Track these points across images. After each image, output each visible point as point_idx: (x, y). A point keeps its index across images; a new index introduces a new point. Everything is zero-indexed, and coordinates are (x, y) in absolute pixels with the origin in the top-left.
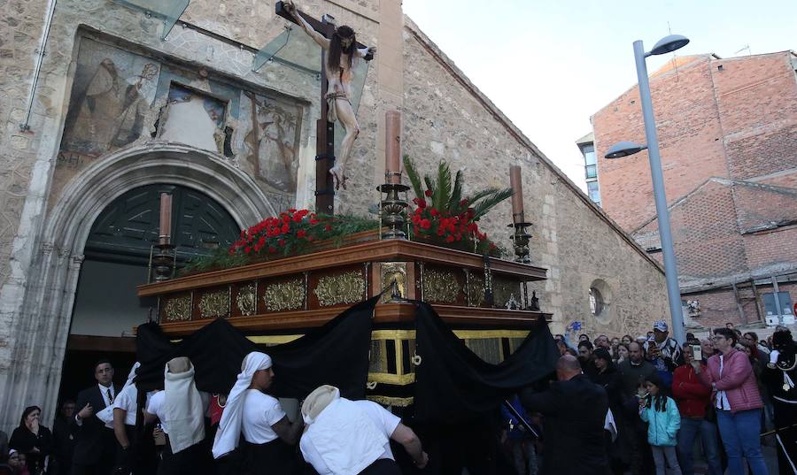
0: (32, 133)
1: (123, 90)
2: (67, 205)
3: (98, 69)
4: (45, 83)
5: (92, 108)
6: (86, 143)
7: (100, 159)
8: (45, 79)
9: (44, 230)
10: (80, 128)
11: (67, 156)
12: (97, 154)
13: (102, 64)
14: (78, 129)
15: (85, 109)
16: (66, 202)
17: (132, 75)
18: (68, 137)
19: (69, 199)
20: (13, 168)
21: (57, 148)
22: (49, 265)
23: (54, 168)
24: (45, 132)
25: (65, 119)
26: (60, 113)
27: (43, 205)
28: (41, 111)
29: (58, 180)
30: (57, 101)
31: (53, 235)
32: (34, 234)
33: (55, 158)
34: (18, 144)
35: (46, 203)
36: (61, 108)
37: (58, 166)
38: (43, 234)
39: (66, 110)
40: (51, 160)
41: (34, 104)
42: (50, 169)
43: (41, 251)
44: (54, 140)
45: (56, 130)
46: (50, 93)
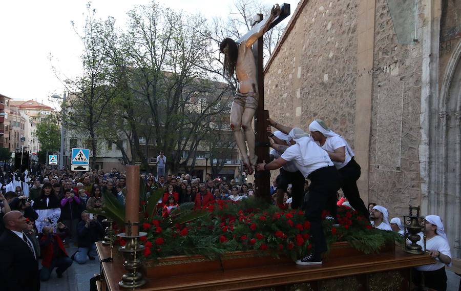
0: (419, 42)
2: (448, 82)
4: (421, 4)
6: (453, 29)
8: (421, 1)
9: (439, 104)
10: (449, 20)
11: (444, 46)
14: (448, 21)
15: (450, 4)
16: (447, 80)
18: (443, 31)
19: (448, 77)
20: (415, 70)
21: (437, 44)
22: (444, 128)
23: (438, 59)
24: (425, 38)
25: (439, 19)
26: (430, 19)
27: (431, 88)
28: (421, 25)
29: (442, 66)
30: (427, 13)
31: (443, 106)
32: (428, 109)
33: (436, 51)
34: (414, 54)
35: (437, 85)
36: (430, 16)
37: (441, 56)
38: (438, 107)
39: (440, 12)
40: (430, 55)
41: (417, 21)
42: (431, 61)
43: (439, 119)
44: (429, 41)
45: (429, 34)
46: (424, 9)
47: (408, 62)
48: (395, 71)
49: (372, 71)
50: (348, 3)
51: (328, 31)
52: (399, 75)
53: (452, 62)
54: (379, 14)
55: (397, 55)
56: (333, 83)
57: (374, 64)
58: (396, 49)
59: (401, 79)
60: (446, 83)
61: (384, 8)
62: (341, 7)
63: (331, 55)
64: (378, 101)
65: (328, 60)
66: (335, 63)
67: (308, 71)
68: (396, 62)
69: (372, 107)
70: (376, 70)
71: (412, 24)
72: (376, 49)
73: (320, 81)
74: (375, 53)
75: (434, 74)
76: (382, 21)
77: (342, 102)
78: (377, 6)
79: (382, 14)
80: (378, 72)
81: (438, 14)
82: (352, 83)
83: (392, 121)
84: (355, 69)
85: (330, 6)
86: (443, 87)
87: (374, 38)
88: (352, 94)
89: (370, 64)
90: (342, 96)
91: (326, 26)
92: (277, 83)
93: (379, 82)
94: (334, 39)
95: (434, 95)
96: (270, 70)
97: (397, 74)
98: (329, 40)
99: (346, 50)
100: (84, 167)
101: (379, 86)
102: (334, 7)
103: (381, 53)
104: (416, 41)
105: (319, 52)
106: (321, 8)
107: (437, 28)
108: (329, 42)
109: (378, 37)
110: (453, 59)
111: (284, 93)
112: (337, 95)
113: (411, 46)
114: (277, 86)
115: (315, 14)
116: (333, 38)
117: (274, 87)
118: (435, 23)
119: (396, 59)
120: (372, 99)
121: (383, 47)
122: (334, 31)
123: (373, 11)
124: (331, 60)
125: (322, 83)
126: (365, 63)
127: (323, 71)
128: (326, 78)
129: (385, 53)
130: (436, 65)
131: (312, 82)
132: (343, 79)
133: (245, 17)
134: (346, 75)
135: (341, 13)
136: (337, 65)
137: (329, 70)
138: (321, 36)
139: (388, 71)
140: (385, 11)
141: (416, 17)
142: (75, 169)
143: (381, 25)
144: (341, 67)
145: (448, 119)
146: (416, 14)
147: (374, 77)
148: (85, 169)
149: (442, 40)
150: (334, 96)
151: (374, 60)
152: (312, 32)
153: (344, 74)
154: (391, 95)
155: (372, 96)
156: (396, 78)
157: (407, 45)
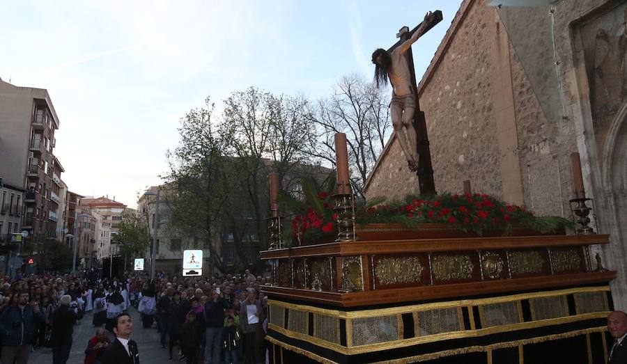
1: (617, 45)
2: (610, 158)
3: (596, 44)
4: (565, 81)
5: (602, 77)
6: (606, 105)
7: (619, 111)
8: (564, 79)
9: (602, 183)
10: (599, 96)
11: (598, 122)
12: (616, 110)
13: (598, 37)
14: (599, 98)
15: (598, 80)
16: (608, 157)
17: (618, 27)
18: (594, 108)
20: (568, 148)
21: (590, 121)
22: (613, 207)
23: (594, 135)
24: (575, 115)
25: (588, 96)
26: (578, 96)
27: (590, 166)
28: (569, 102)
29: (600, 143)
30: (574, 89)
31: (608, 185)
32: (591, 189)
33: (591, 128)
34: (566, 131)
35: (597, 162)
36: (578, 93)
37: (596, 133)
38: (603, 186)
39: (588, 90)
40: (584, 133)
41: (564, 100)
42: (587, 138)
43: (606, 198)
44: (581, 118)
45: (580, 110)
46: (569, 86)
47: (559, 140)
48: (545, 150)
49: (517, 150)
50: (478, 82)
51: (458, 110)
52: (551, 154)
53: (610, 138)
54: (517, 93)
55: (544, 133)
56: (471, 165)
57: (518, 143)
58: (542, 126)
59: (554, 158)
60: (608, 160)
61: (522, 86)
62: (470, 87)
63: (465, 135)
64: (529, 182)
65: (462, 140)
66: (472, 143)
67: (438, 152)
68: (545, 140)
69: (523, 189)
70: (522, 149)
71: (559, 101)
72: (519, 128)
73: (455, 163)
74: (519, 131)
75: (592, 151)
76: (522, 99)
77: (484, 184)
78: (514, 84)
79: (521, 93)
80: (525, 151)
81: (586, 91)
82: (495, 163)
83: (550, 202)
84: (496, 149)
85: (458, 85)
86: (605, 165)
87: (515, 116)
88: (496, 175)
89: (514, 143)
90: (483, 178)
91: (455, 106)
92: (400, 166)
93: (528, 161)
94: (467, 119)
95: (595, 174)
96: (390, 152)
97: (549, 152)
98: (460, 120)
99: (483, 129)
100: (196, 271)
101: (529, 166)
102: (462, 86)
103: (525, 132)
104: (566, 118)
105: (449, 132)
106: (447, 88)
107: (588, 105)
108: (461, 122)
109: (520, 116)
110: (611, 136)
111: (410, 177)
112: (477, 176)
113: (561, 124)
114: (400, 169)
115: (440, 93)
116: (465, 118)
117: (397, 171)
118: (584, 100)
119: (544, 137)
120: (522, 181)
121: (527, 125)
122: (465, 111)
123: (509, 89)
124: (466, 140)
125: (458, 165)
126: (507, 142)
127: (457, 152)
128: (461, 159)
129: (531, 131)
130: (592, 141)
131: (445, 164)
132: (483, 159)
133: (351, 97)
134: (486, 155)
135: (471, 91)
136: (474, 145)
137: (464, 151)
138: (450, 116)
139: (537, 150)
140: (524, 89)
141: (562, 95)
142: (187, 273)
143: (522, 103)
144: (479, 147)
145: (616, 198)
146: (562, 91)
147: (521, 156)
148: (197, 273)
149: (594, 116)
150: (474, 178)
151: (518, 139)
152: (438, 112)
153: (483, 155)
154: (544, 175)
155: (522, 176)
156: (547, 157)
157: (555, 122)
